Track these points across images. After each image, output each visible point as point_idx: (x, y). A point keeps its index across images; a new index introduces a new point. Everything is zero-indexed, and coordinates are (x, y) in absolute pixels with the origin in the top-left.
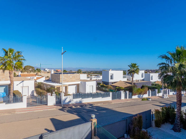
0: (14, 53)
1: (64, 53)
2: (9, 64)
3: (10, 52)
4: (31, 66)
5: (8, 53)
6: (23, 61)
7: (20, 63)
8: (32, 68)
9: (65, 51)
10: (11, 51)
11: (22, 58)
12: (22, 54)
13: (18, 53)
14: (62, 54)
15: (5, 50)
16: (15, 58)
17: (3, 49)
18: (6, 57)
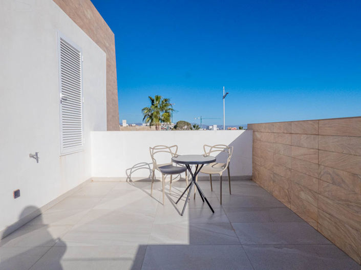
0: (161, 101)
1: (226, 95)
2: (156, 117)
3: (157, 100)
4: (186, 121)
5: (155, 101)
6: (171, 111)
7: (167, 114)
8: (188, 124)
9: (227, 93)
10: (158, 98)
11: (170, 107)
12: (171, 103)
13: (166, 101)
14: (224, 97)
15: (151, 99)
16: (162, 109)
17: (149, 97)
18: (153, 107)
